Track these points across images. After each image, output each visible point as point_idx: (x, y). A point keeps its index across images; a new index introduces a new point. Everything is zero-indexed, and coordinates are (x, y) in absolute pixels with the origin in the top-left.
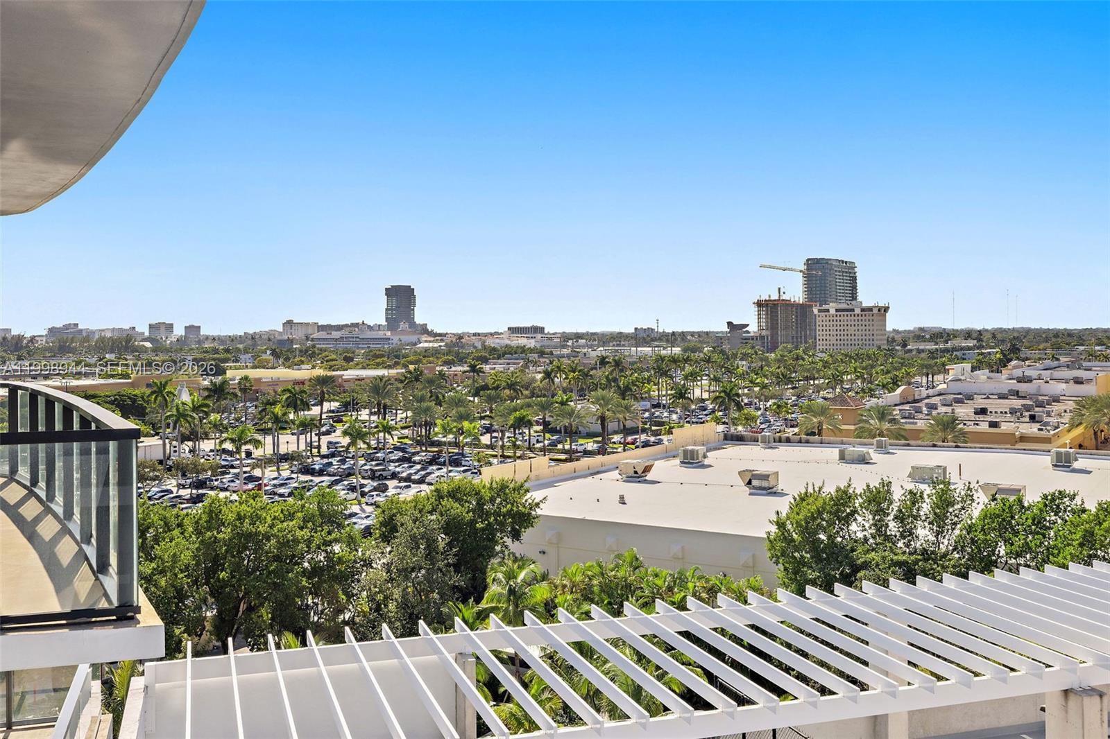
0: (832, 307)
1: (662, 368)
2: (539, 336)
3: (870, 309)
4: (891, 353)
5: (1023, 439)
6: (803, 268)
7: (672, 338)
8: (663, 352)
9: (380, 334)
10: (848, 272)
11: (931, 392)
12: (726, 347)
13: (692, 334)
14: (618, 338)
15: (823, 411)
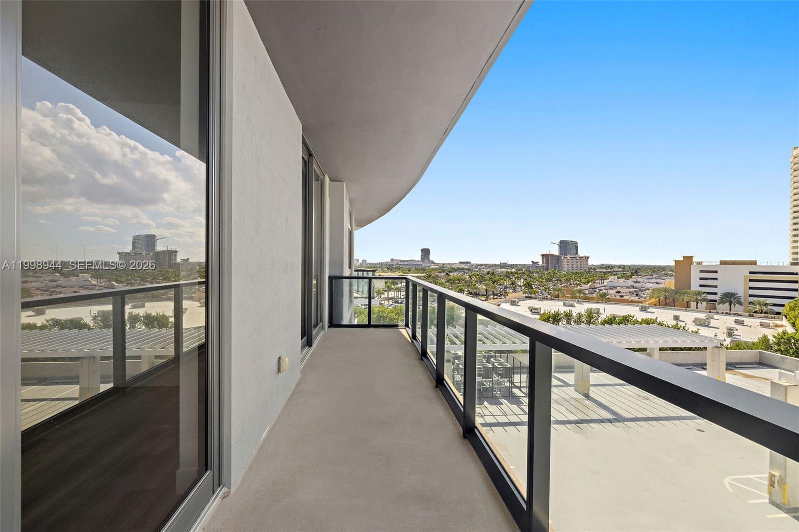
0: (568, 257)
1: (508, 275)
2: (469, 265)
3: (582, 257)
4: (589, 272)
5: (632, 301)
6: (559, 243)
7: (512, 266)
8: (509, 270)
9: (419, 263)
10: (575, 245)
11: (601, 285)
12: (531, 269)
13: (520, 265)
14: (495, 266)
15: (560, 290)
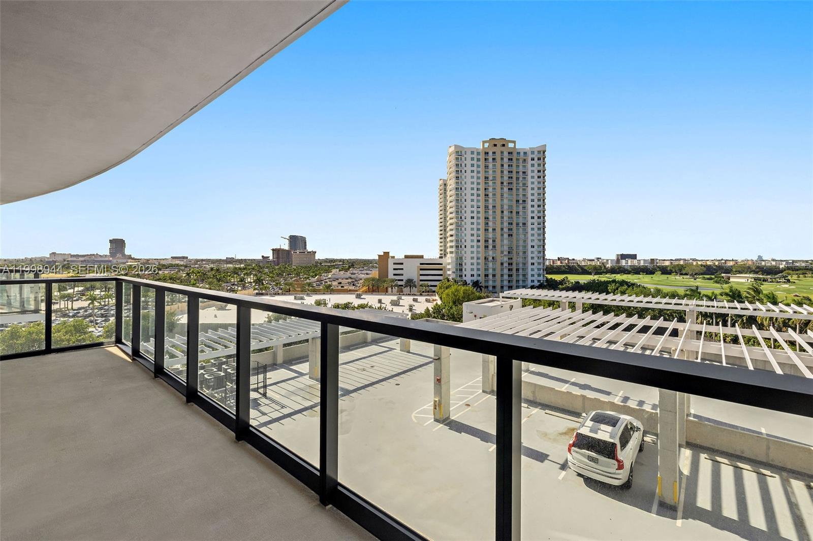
0: (298, 252)
1: (235, 272)
2: (185, 260)
3: (310, 252)
4: (316, 266)
5: (350, 291)
6: (288, 238)
7: (241, 261)
8: (237, 266)
10: (303, 240)
11: (326, 278)
12: (261, 264)
13: (249, 260)
14: (220, 261)
15: (291, 284)
